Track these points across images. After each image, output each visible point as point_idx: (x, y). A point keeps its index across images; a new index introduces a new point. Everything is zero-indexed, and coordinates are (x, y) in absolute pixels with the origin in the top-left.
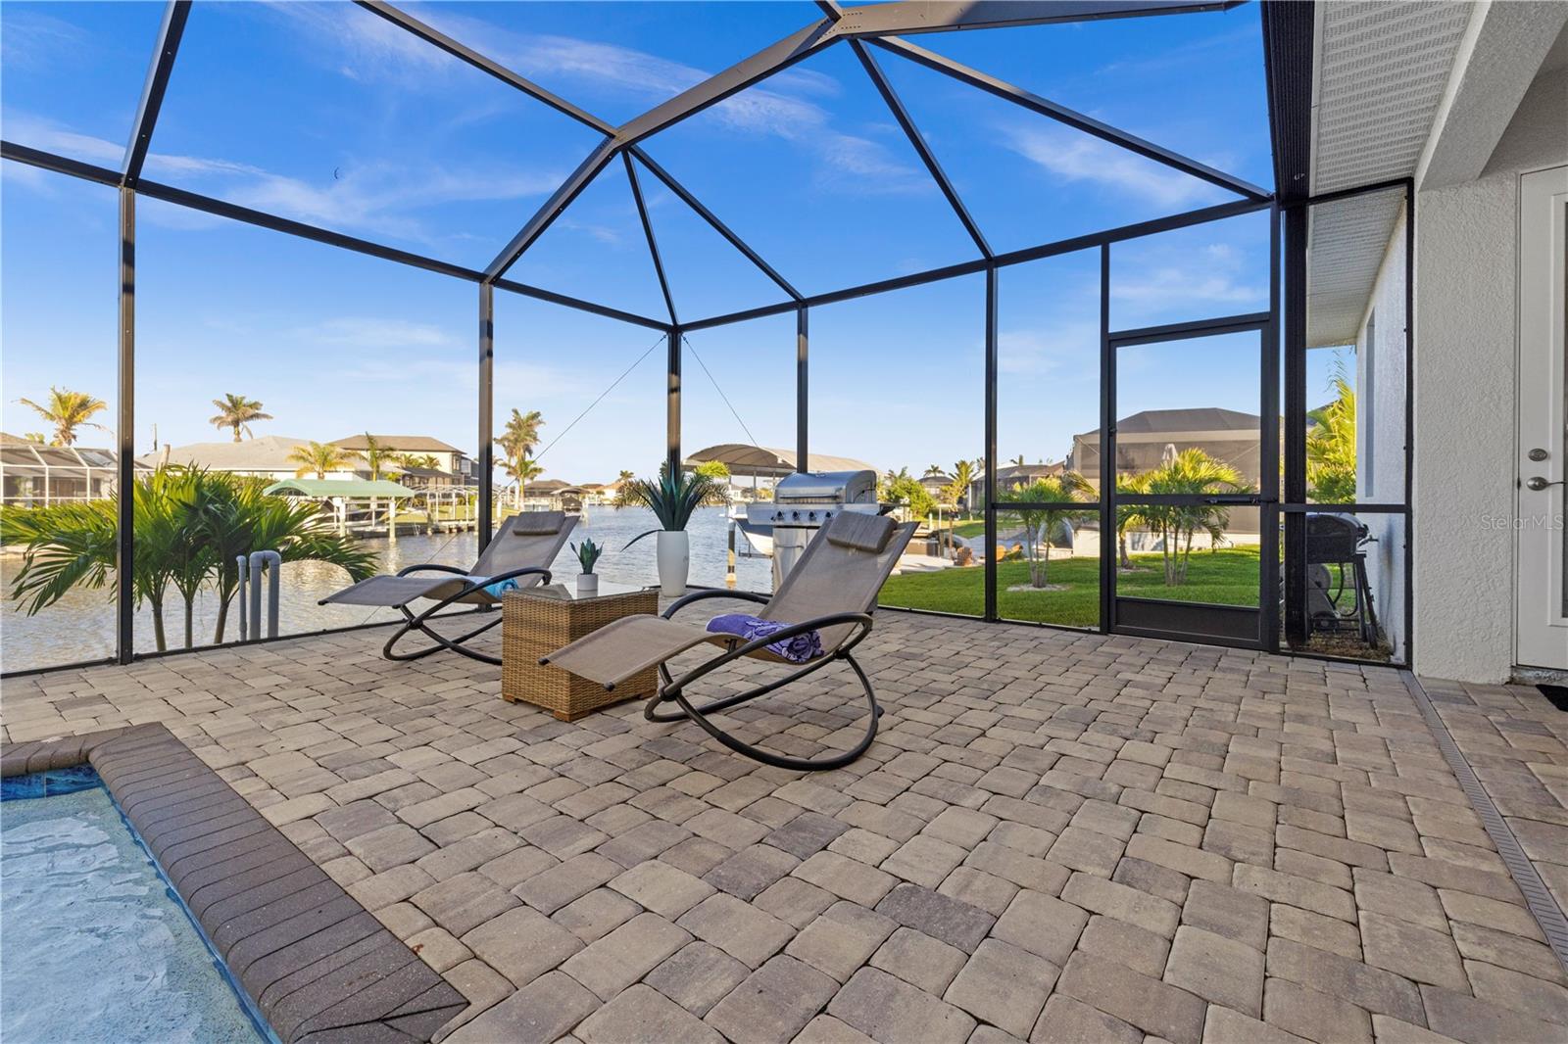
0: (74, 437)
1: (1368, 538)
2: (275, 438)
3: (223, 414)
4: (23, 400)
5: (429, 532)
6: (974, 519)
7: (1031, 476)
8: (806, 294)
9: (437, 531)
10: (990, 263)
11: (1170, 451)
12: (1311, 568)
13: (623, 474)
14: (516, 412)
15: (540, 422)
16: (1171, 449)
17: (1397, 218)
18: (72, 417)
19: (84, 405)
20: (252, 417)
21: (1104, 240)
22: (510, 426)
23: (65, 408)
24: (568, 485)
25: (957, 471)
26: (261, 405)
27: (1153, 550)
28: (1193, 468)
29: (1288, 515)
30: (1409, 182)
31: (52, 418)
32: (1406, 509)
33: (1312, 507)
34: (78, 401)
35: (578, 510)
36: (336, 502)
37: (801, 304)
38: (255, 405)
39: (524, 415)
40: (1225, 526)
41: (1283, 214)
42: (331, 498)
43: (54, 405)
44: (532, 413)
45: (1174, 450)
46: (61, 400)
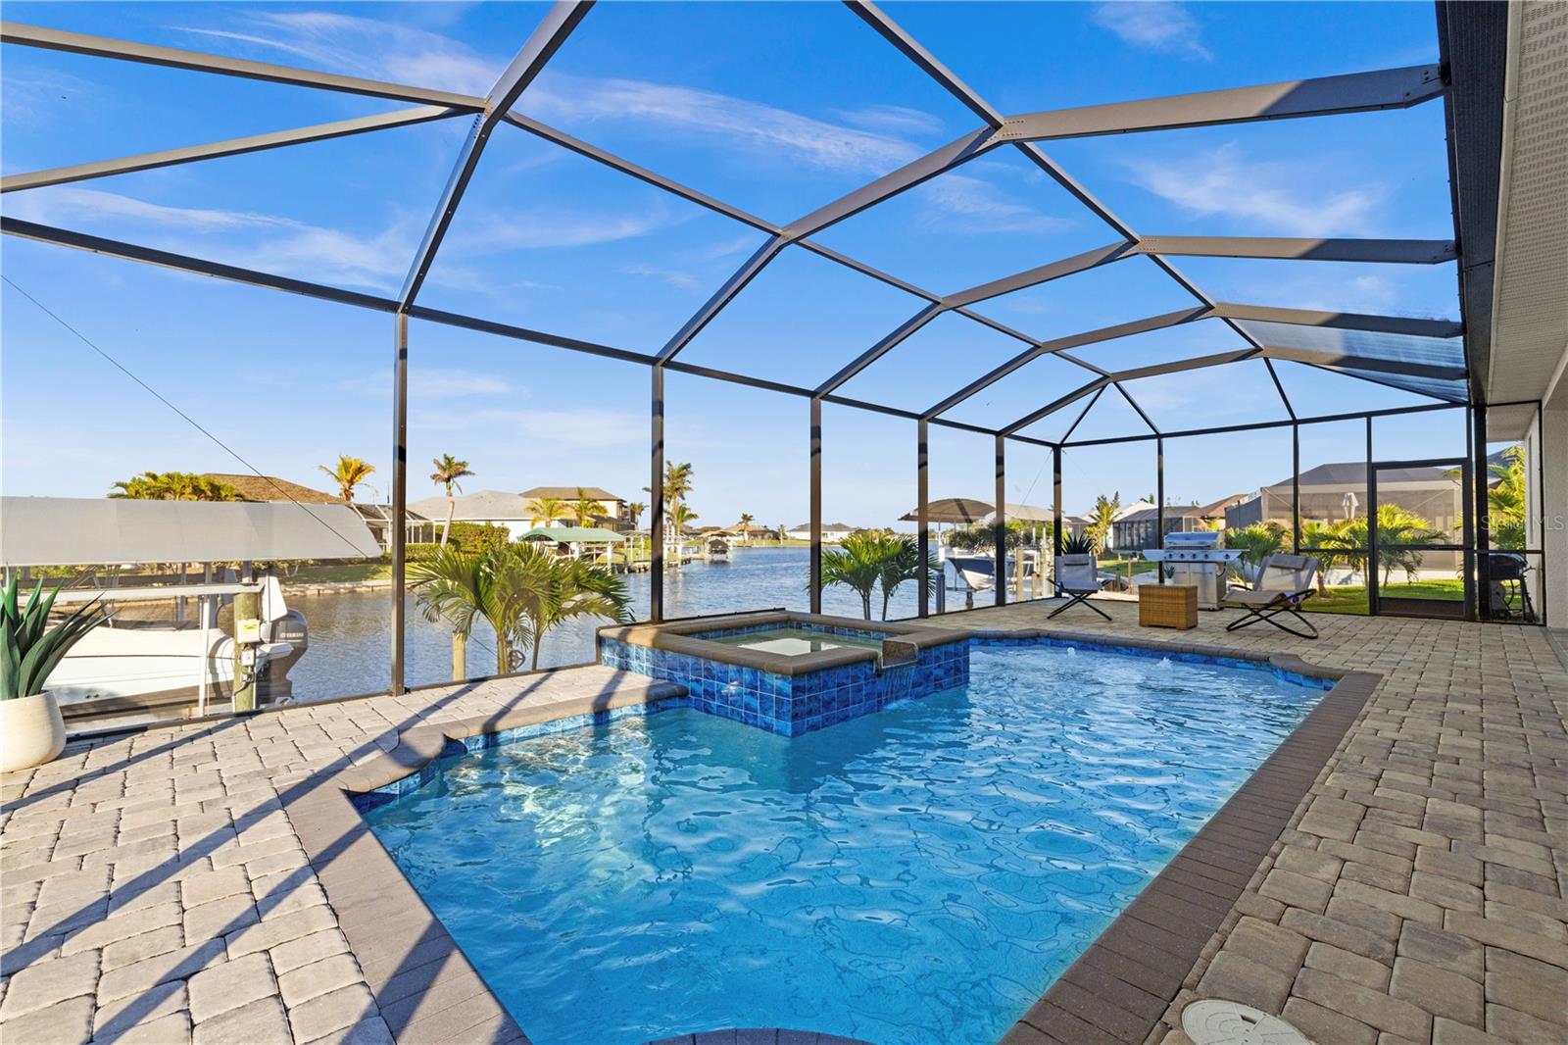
0: (353, 495)
1: (1528, 567)
2: (491, 492)
3: (439, 472)
4: (321, 466)
5: (626, 571)
6: (1123, 559)
7: (1184, 517)
8: (1162, 432)
9: (631, 571)
10: (1295, 422)
11: (1350, 498)
12: (1493, 584)
13: (744, 517)
16: (1350, 496)
17: (1533, 416)
18: (353, 478)
19: (360, 470)
20: (460, 474)
21: (1369, 415)
23: (347, 471)
24: (719, 528)
25: (1097, 512)
26: (468, 464)
27: (1340, 583)
28: (1389, 520)
29: (1479, 555)
30: (1540, 402)
31: (339, 480)
32: (1542, 552)
33: (1492, 551)
34: (358, 467)
35: (724, 552)
36: (573, 546)
37: (1159, 436)
38: (463, 464)
39: (674, 467)
40: (1419, 563)
41: (1473, 410)
42: (569, 543)
43: (340, 470)
44: (685, 464)
45: (1354, 497)
46: (346, 466)
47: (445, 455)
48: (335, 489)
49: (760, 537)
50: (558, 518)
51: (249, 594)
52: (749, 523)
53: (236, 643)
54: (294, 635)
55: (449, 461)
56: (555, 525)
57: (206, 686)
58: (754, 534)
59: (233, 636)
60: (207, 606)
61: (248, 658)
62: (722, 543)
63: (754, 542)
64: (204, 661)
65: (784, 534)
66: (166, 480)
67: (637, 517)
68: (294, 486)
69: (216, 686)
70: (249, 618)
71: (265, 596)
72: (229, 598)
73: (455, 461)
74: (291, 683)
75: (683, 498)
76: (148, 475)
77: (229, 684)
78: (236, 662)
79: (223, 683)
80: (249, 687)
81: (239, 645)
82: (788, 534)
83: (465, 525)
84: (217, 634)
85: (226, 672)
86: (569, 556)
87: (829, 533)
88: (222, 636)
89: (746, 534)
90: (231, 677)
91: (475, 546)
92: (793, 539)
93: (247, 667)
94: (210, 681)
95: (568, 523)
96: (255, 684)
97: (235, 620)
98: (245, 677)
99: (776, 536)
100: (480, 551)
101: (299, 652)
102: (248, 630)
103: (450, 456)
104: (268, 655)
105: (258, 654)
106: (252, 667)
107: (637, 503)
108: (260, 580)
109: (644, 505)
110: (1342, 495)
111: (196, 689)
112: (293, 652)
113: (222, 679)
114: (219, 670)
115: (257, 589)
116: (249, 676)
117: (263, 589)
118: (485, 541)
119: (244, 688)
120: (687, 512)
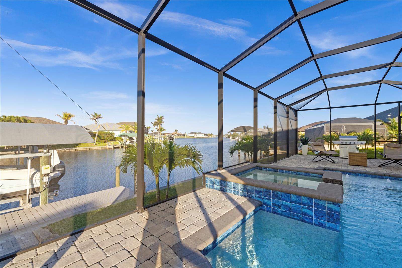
0: (68, 123)
3: (93, 117)
4: (58, 115)
13: (176, 130)
14: (158, 116)
15: (163, 118)
18: (68, 118)
19: (70, 116)
20: (99, 118)
22: (156, 119)
23: (66, 116)
24: (170, 133)
26: (101, 115)
31: (64, 119)
34: (69, 115)
38: (100, 115)
39: (159, 117)
42: (133, 137)
43: (64, 116)
44: (162, 116)
45: (344, 127)
46: (65, 115)
47: (95, 113)
48: (63, 122)
49: (180, 136)
50: (128, 130)
51: (46, 156)
52: (177, 132)
53: (41, 174)
54: (61, 169)
55: (96, 114)
56: (128, 132)
57: (29, 189)
58: (178, 135)
59: (40, 171)
60: (30, 161)
61: (46, 179)
62: (172, 137)
63: (179, 137)
64: (28, 181)
65: (186, 135)
66: (9, 118)
67: (149, 130)
68: (50, 120)
69: (33, 189)
70: (46, 165)
71: (52, 157)
72: (39, 158)
73: (98, 114)
74: (59, 185)
75: (162, 125)
76: (3, 116)
77: (39, 188)
78: (41, 181)
79: (36, 188)
80: (46, 190)
81: (42, 175)
82: (187, 135)
83: (102, 132)
84: (33, 170)
85: (37, 184)
86: (133, 141)
87: (198, 135)
88: (35, 171)
89: (176, 135)
90: (39, 185)
91: (105, 138)
92: (188, 136)
93: (45, 182)
94: (31, 187)
95: (131, 132)
96: (48, 188)
97: (41, 166)
98: (45, 186)
99: (184, 135)
100: (106, 139)
101: (63, 174)
102: (45, 169)
103: (96, 113)
104: (52, 177)
105: (49, 177)
106: (47, 182)
107: (149, 126)
108: (50, 151)
109: (150, 127)
110: (341, 126)
111: (25, 191)
112: (61, 175)
113: (35, 186)
114: (34, 183)
115: (49, 154)
116: (46, 186)
117: (51, 154)
118: (108, 136)
119: (44, 190)
120: (163, 129)
